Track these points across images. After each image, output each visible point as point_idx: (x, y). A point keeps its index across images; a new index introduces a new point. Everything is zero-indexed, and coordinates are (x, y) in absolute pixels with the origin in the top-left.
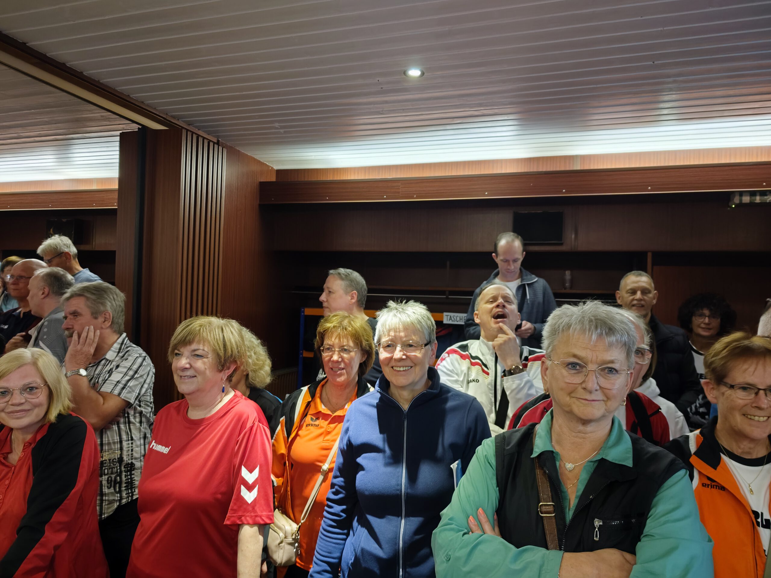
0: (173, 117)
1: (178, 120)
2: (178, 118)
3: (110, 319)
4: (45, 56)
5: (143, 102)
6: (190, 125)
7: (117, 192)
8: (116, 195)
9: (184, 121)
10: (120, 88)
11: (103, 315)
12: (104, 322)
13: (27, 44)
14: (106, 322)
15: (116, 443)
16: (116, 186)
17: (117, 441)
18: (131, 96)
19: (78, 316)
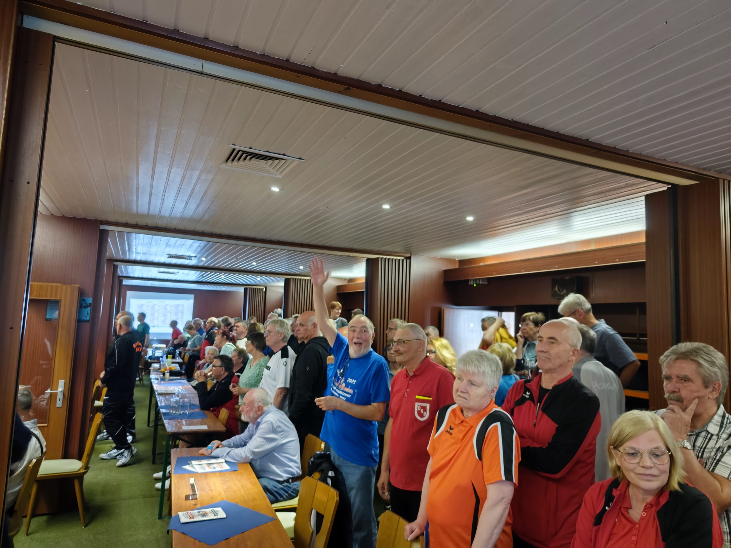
0: (704, 169)
1: (710, 170)
2: (709, 169)
3: (719, 390)
4: (601, 145)
5: (677, 162)
6: (720, 173)
7: (645, 245)
8: (644, 249)
9: (716, 171)
10: (657, 156)
11: (713, 385)
12: (712, 392)
13: (589, 140)
14: (714, 393)
15: (726, 533)
16: (643, 240)
17: (727, 532)
18: (667, 159)
19: (687, 382)
